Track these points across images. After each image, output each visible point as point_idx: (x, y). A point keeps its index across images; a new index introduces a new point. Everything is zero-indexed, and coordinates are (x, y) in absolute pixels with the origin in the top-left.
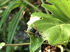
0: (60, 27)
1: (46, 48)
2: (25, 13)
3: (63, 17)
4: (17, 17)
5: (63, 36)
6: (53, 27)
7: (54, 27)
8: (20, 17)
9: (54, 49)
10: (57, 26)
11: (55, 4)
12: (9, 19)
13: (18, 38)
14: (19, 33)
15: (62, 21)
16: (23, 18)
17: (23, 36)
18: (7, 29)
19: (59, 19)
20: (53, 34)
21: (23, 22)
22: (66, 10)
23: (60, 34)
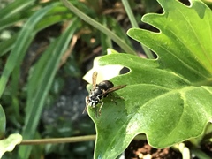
0: (179, 95)
1: (140, 150)
2: (78, 41)
3: (189, 67)
4: (54, 53)
5: (189, 122)
6: (159, 97)
7: (162, 96)
8: (64, 54)
9: (161, 154)
10: (172, 92)
11: (165, 27)
12: (31, 59)
13: (55, 115)
14: (60, 101)
15: (185, 77)
16: (72, 57)
17: (70, 111)
18: (25, 89)
19: (176, 71)
20: (160, 117)
21: (72, 68)
22: (199, 44)
23: (180, 115)
